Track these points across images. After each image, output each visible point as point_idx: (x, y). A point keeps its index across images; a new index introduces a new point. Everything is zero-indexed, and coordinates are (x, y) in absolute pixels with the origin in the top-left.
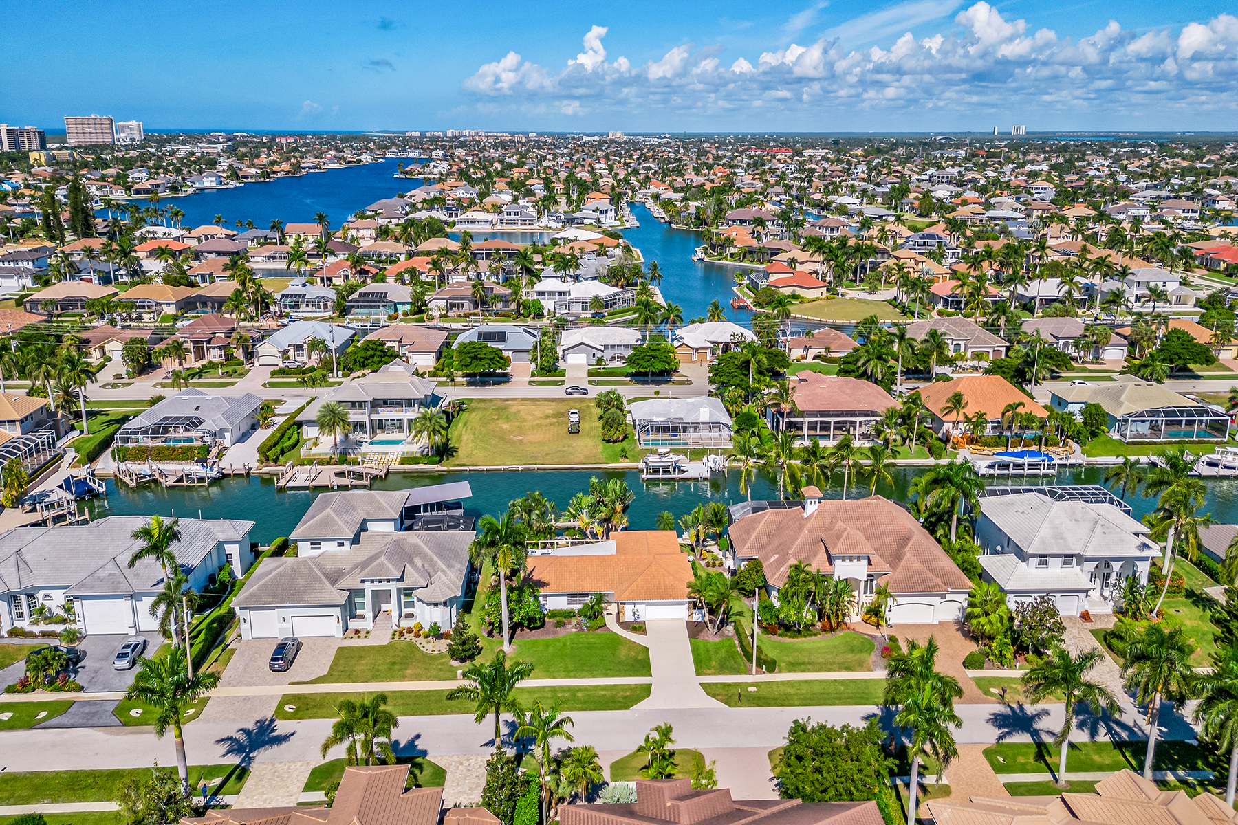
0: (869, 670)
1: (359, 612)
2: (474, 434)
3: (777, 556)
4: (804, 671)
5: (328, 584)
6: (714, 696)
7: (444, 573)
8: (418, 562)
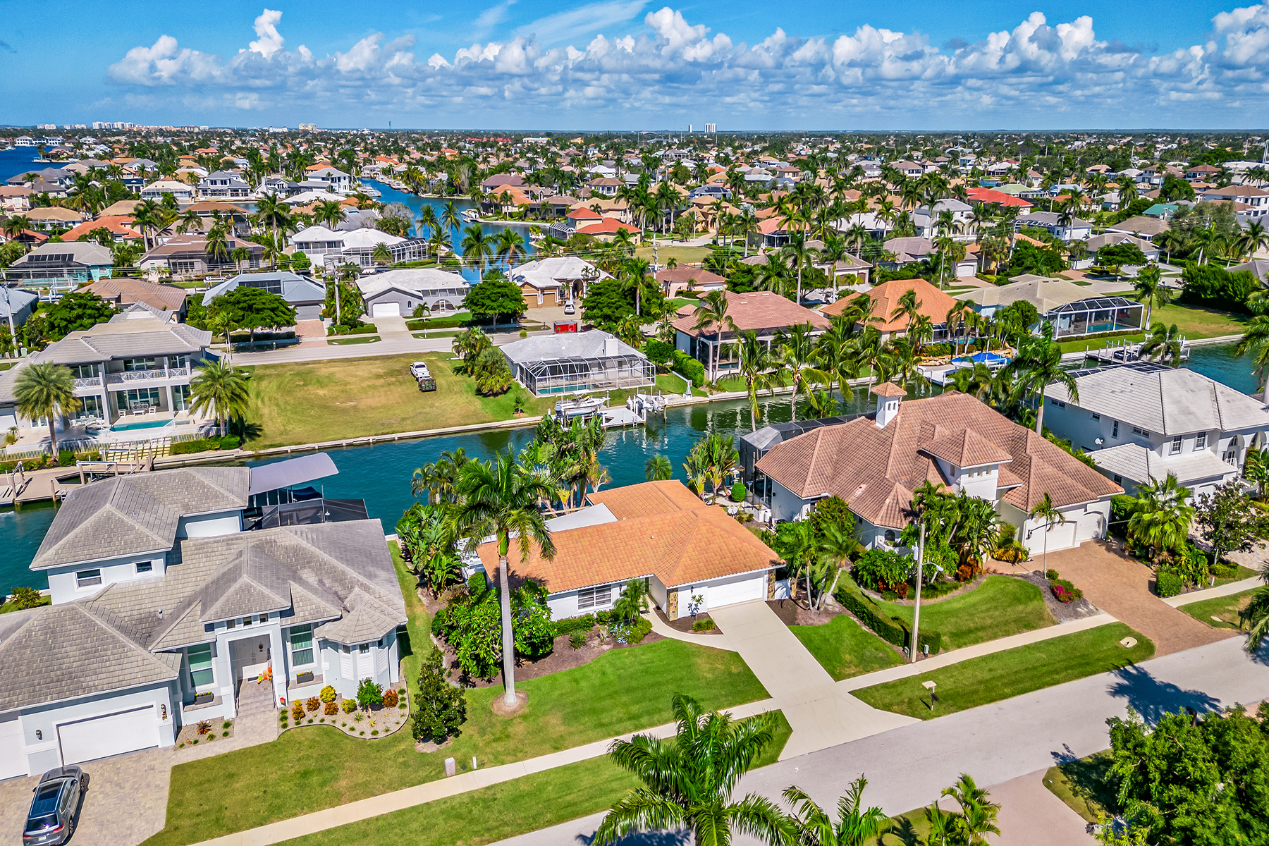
0: (1054, 623)
1: (200, 689)
2: (277, 405)
3: (864, 486)
4: (976, 642)
5: (133, 645)
6: (887, 708)
7: (366, 588)
8: (307, 575)
